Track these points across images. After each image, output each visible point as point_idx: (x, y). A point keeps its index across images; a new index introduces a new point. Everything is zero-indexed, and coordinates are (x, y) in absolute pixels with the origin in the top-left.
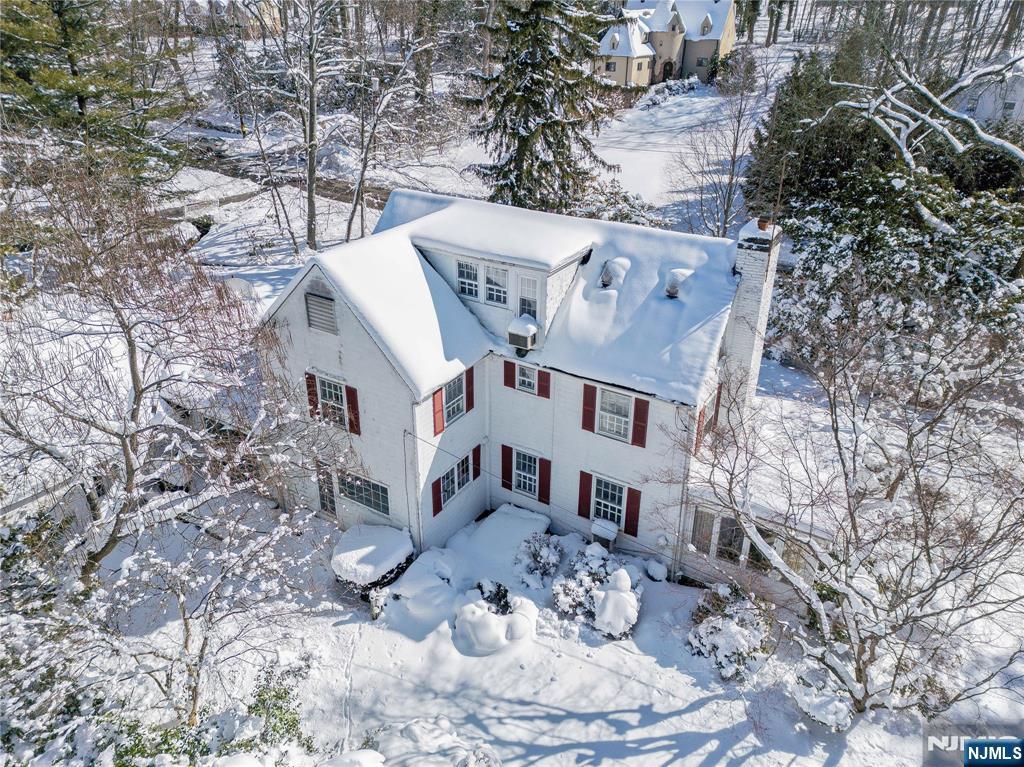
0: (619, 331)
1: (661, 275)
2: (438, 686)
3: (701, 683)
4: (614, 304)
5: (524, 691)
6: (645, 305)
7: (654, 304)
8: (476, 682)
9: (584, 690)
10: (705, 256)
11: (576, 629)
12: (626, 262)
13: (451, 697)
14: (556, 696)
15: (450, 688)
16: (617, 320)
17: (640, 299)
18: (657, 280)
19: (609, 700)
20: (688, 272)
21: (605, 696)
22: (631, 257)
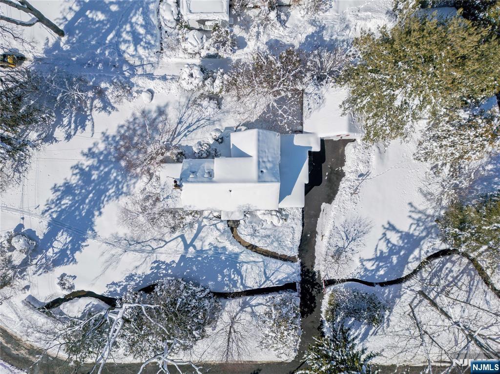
0: (203, 165)
1: (197, 176)
2: (217, 122)
3: (180, 145)
4: (206, 170)
5: (204, 128)
6: (198, 170)
7: (196, 170)
8: (212, 126)
9: (196, 134)
10: (188, 180)
11: (202, 142)
12: (205, 176)
13: (214, 121)
14: (199, 130)
15: (215, 123)
16: (204, 167)
17: (200, 171)
18: (197, 174)
19: (192, 134)
20: (191, 176)
21: (193, 135)
22: (204, 177)
